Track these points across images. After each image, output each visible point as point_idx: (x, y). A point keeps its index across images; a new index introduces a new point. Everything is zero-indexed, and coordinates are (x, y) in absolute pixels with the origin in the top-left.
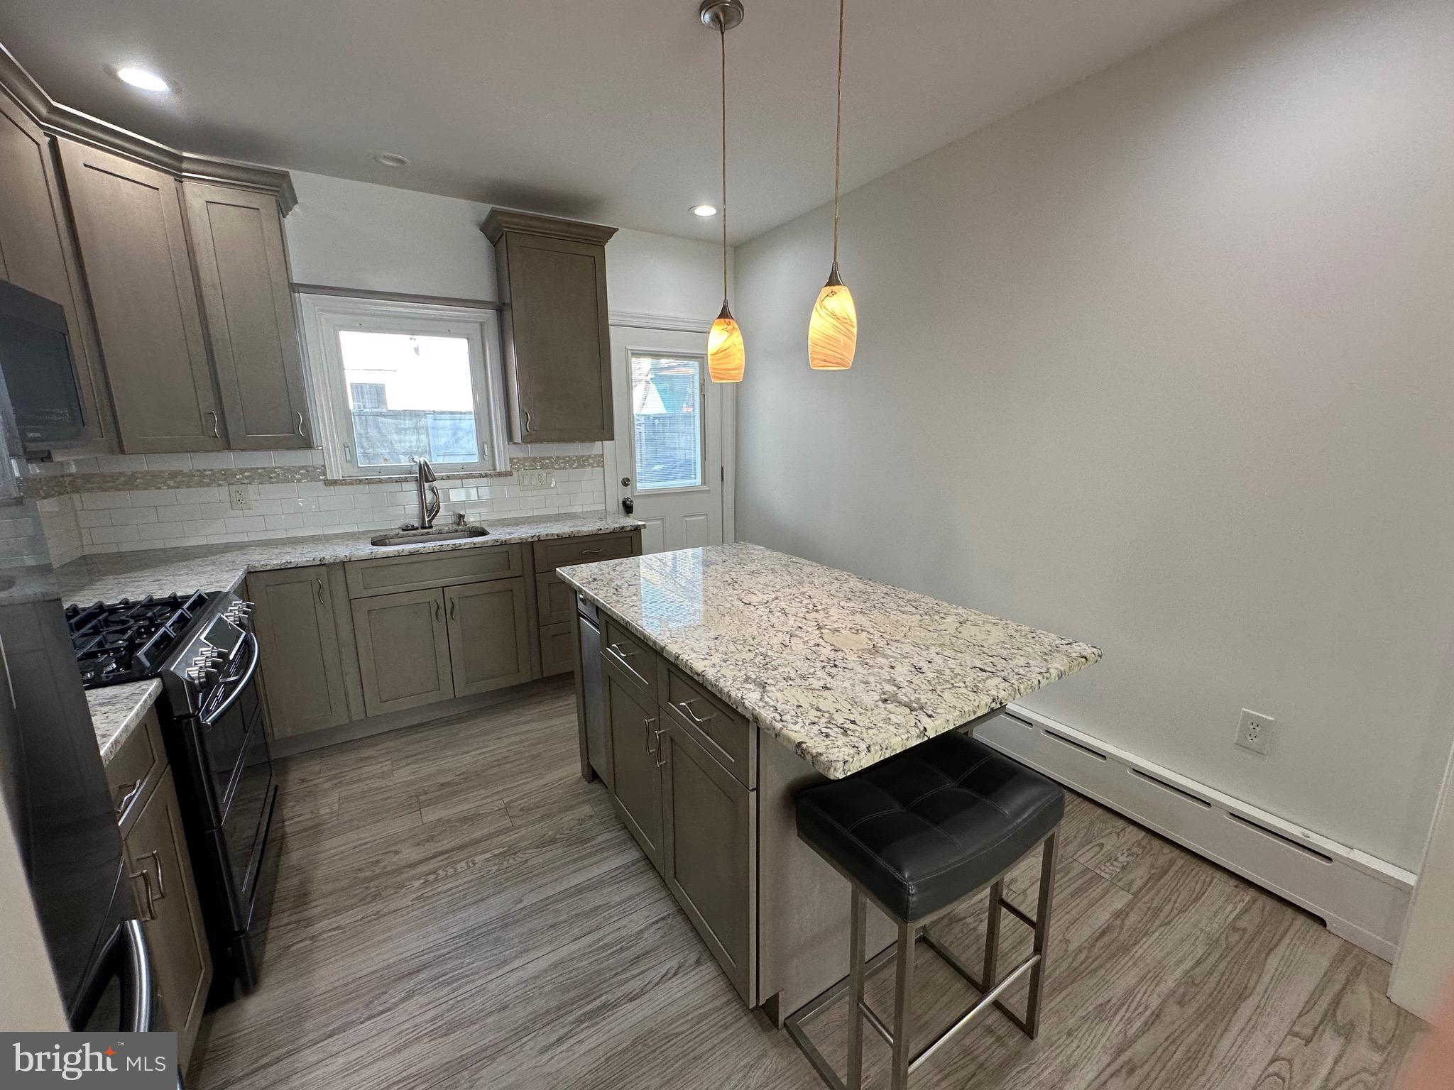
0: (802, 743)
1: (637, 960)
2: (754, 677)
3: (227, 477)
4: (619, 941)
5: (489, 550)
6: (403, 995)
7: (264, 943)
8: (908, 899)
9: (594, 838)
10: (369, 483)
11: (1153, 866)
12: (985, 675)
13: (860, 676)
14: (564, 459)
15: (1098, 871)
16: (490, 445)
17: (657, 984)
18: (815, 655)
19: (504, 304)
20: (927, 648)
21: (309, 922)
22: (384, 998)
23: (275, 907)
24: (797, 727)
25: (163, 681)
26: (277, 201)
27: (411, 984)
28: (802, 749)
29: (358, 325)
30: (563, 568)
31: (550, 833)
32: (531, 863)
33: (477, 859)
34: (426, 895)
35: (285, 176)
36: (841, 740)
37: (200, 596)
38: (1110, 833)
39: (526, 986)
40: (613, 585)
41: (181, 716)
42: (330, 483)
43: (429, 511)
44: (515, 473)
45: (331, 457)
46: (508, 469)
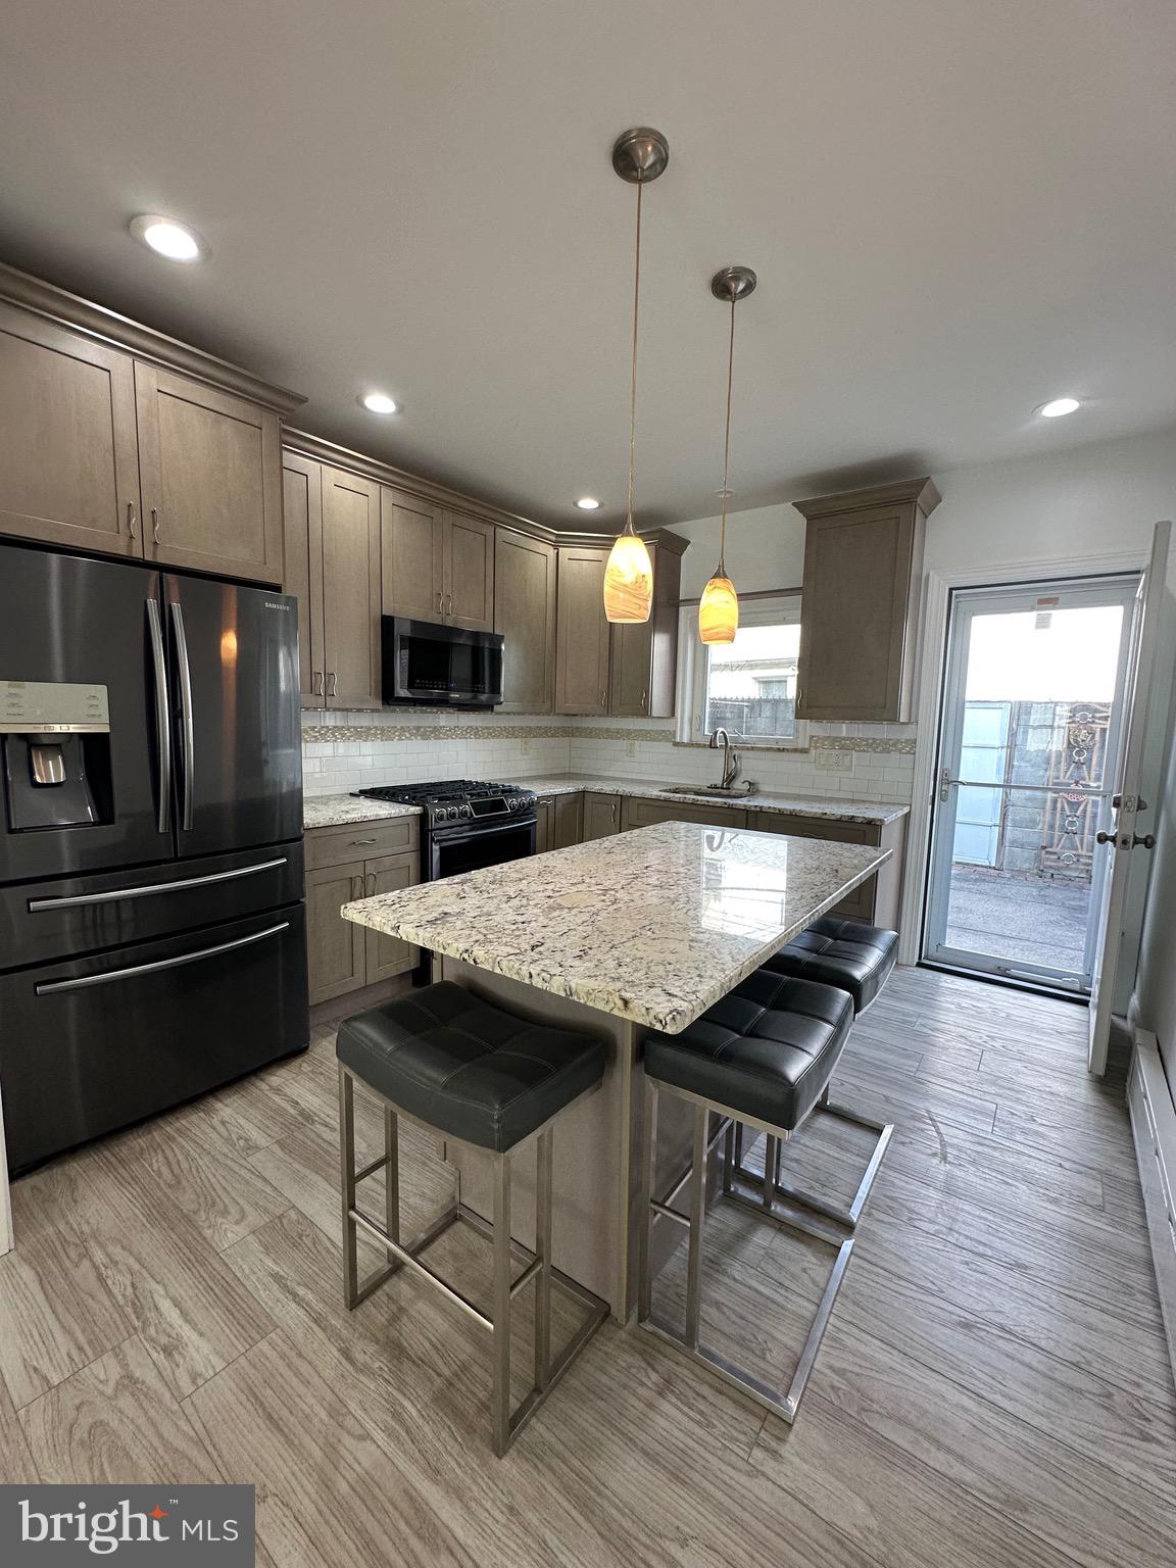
25: (424, 809)
35: (660, 530)
41: (428, 829)
42: (676, 744)
43: (729, 775)
44: (813, 751)
45: (682, 723)
46: (807, 747)
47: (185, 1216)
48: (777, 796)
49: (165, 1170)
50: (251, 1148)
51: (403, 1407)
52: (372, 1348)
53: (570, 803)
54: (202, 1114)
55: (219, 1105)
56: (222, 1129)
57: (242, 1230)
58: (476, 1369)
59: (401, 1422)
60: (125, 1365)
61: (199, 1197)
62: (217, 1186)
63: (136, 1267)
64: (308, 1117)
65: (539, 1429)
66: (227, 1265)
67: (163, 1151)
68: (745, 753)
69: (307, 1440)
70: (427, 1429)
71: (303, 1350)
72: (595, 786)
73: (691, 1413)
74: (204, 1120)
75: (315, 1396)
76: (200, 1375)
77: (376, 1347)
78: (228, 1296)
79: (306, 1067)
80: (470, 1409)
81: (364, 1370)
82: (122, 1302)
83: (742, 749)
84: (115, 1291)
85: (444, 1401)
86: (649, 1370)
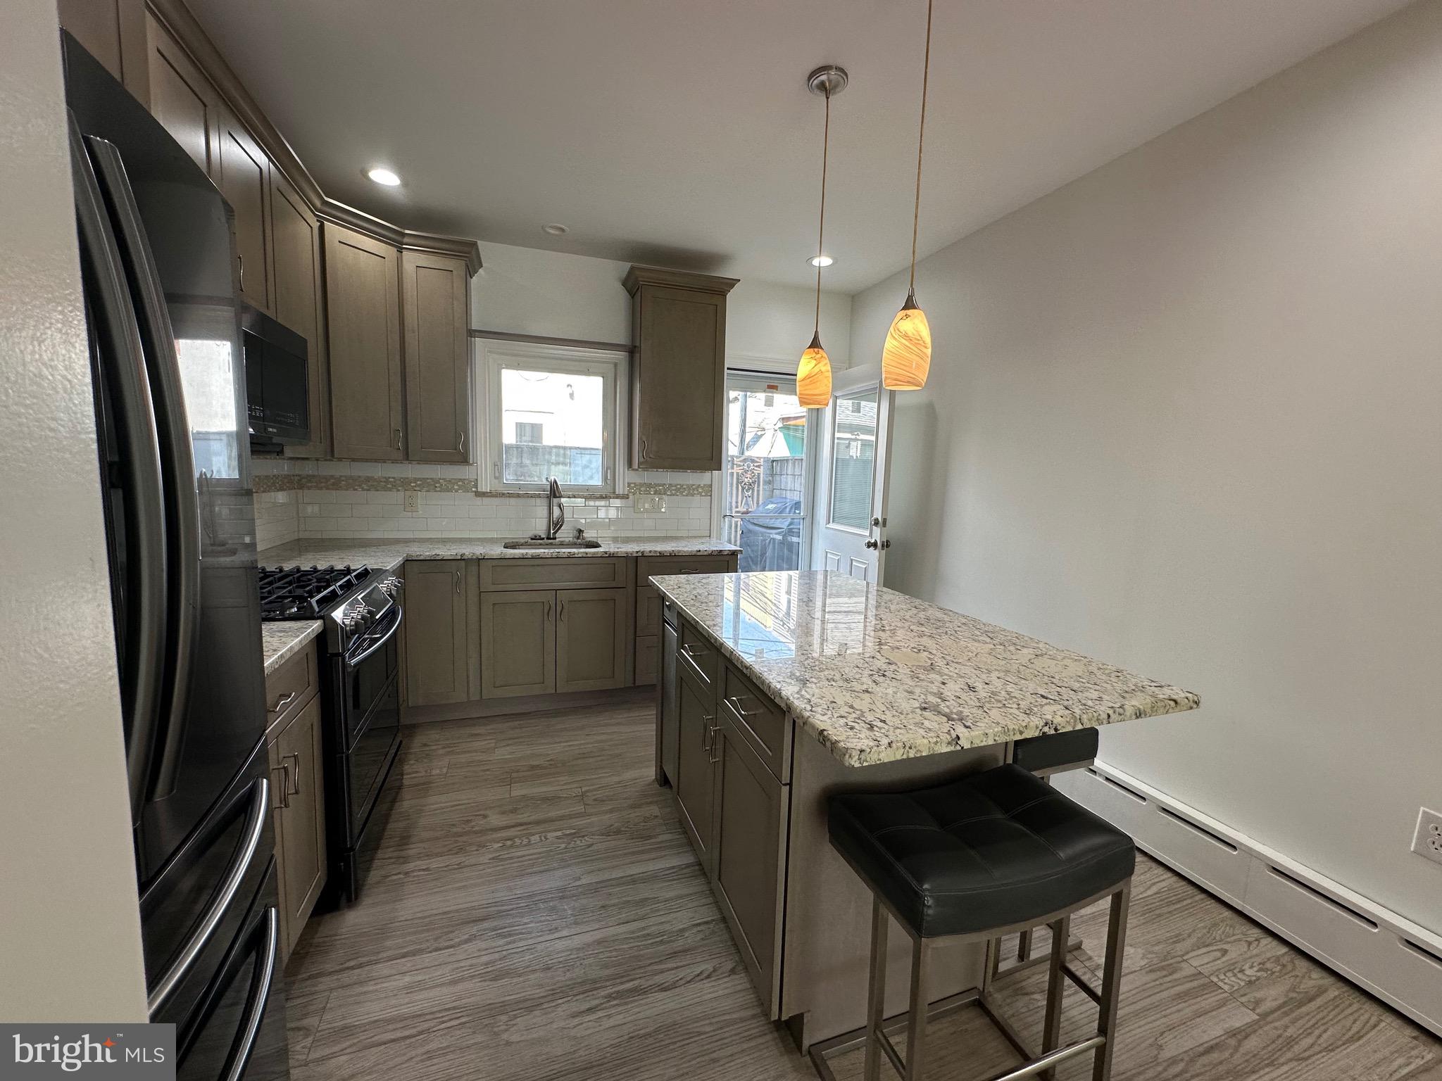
0: (824, 730)
1: (674, 954)
2: (798, 674)
3: (405, 484)
4: (661, 934)
5: (600, 561)
6: (466, 937)
7: (368, 870)
8: (923, 910)
9: (655, 837)
10: (509, 497)
11: (1293, 989)
12: (1045, 701)
13: (906, 687)
14: (676, 486)
15: (1215, 979)
16: (612, 470)
17: (689, 982)
18: (866, 665)
19: (635, 347)
20: (989, 672)
21: (406, 860)
22: (451, 936)
23: (384, 843)
24: (825, 718)
25: (324, 622)
26: (466, 264)
27: (474, 929)
28: (824, 736)
29: (516, 364)
30: (654, 577)
31: (616, 825)
32: (595, 847)
33: (549, 835)
34: (501, 857)
35: (474, 245)
36: (865, 733)
37: (366, 569)
38: (1240, 940)
39: (570, 955)
40: (695, 592)
41: (333, 654)
42: (480, 494)
43: (555, 524)
44: (631, 496)
46: (626, 492)
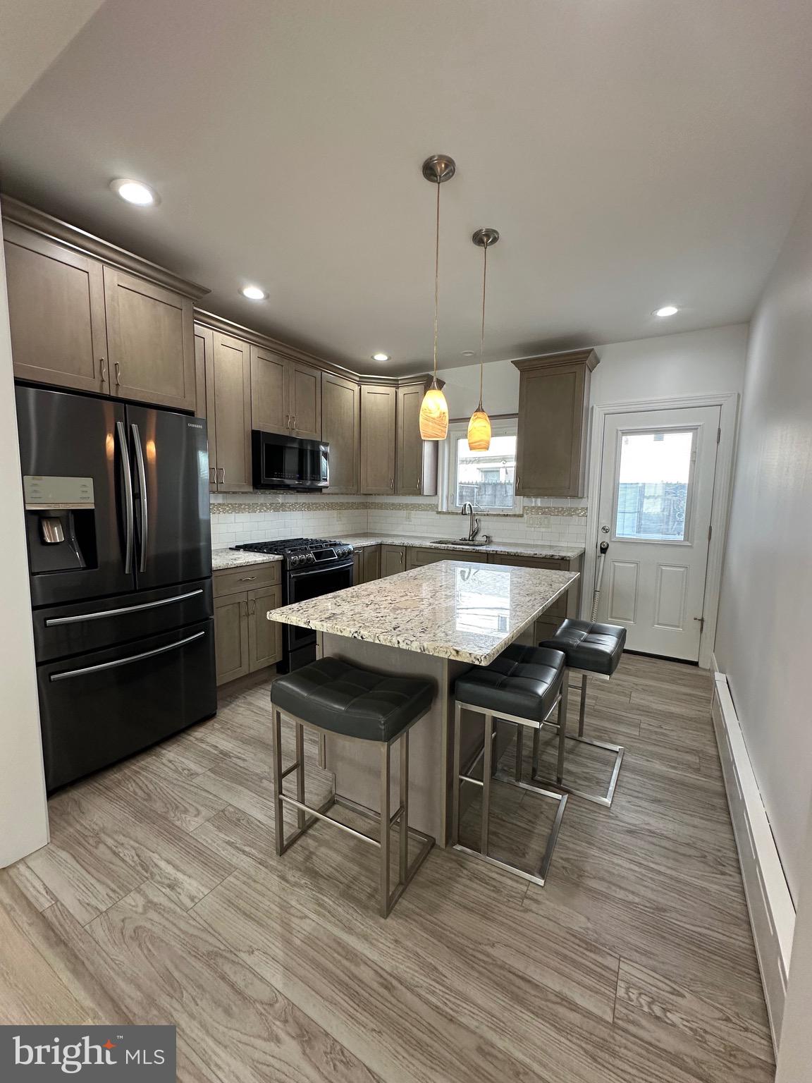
3: (407, 507)
14: (558, 509)
25: (284, 557)
42: (439, 513)
43: (473, 532)
44: (525, 516)
45: (442, 500)
46: (521, 513)
47: (160, 815)
48: (504, 544)
49: (138, 790)
50: (193, 774)
51: (323, 900)
52: (298, 874)
53: (373, 552)
54: (154, 757)
55: (164, 752)
56: (170, 765)
57: (200, 820)
58: (363, 878)
59: (325, 908)
60: (145, 896)
61: (166, 804)
62: (177, 797)
63: (136, 845)
64: (226, 754)
65: (404, 903)
66: (196, 840)
67: (134, 781)
68: (482, 518)
69: (270, 922)
70: (340, 909)
71: (256, 878)
72: (389, 541)
73: (488, 887)
74: (157, 761)
75: (270, 901)
76: (196, 897)
77: (301, 873)
78: (200, 855)
79: (217, 726)
80: (363, 897)
81: (296, 884)
82: (133, 864)
83: (481, 515)
84: (127, 859)
85: (347, 894)
86: (462, 869)
